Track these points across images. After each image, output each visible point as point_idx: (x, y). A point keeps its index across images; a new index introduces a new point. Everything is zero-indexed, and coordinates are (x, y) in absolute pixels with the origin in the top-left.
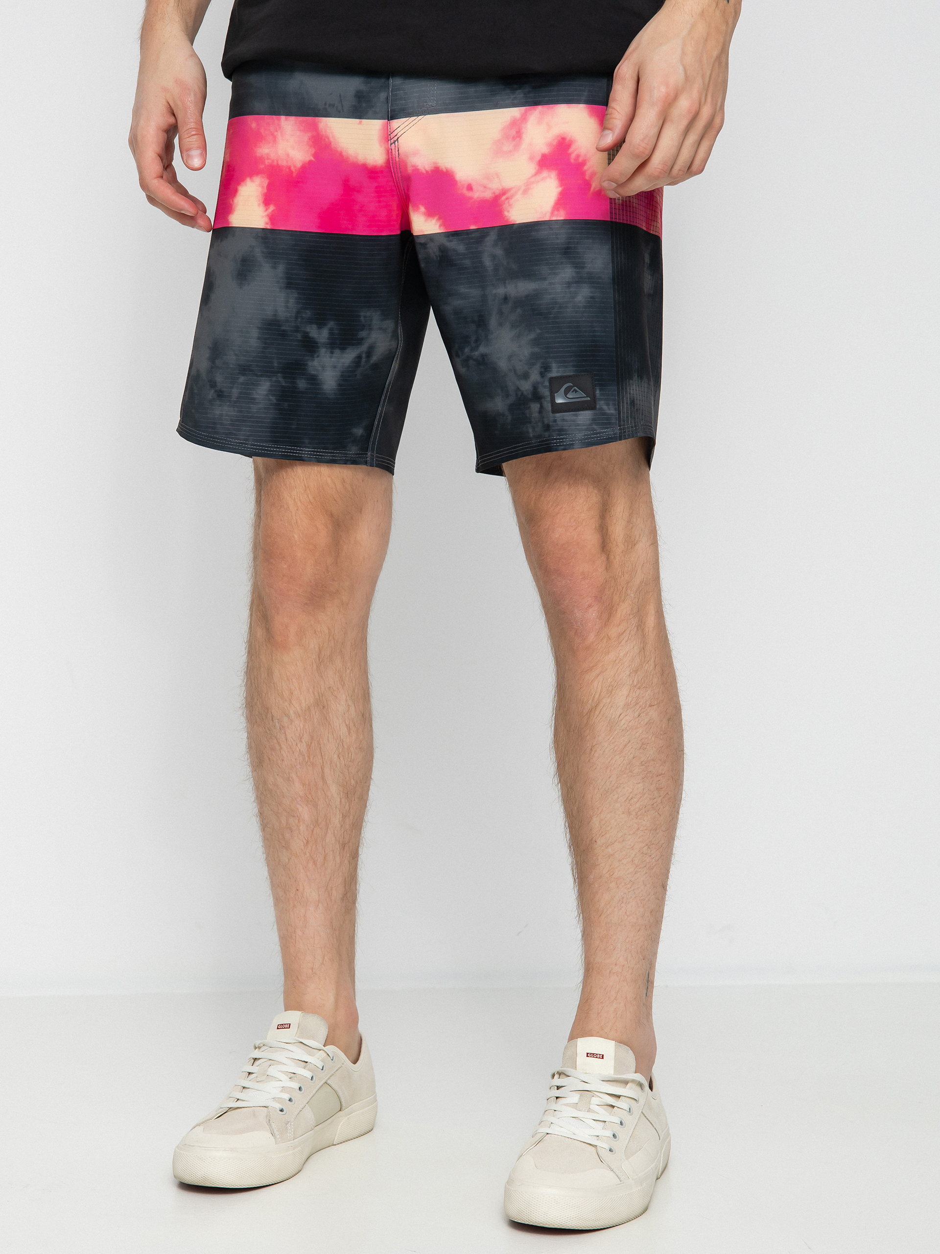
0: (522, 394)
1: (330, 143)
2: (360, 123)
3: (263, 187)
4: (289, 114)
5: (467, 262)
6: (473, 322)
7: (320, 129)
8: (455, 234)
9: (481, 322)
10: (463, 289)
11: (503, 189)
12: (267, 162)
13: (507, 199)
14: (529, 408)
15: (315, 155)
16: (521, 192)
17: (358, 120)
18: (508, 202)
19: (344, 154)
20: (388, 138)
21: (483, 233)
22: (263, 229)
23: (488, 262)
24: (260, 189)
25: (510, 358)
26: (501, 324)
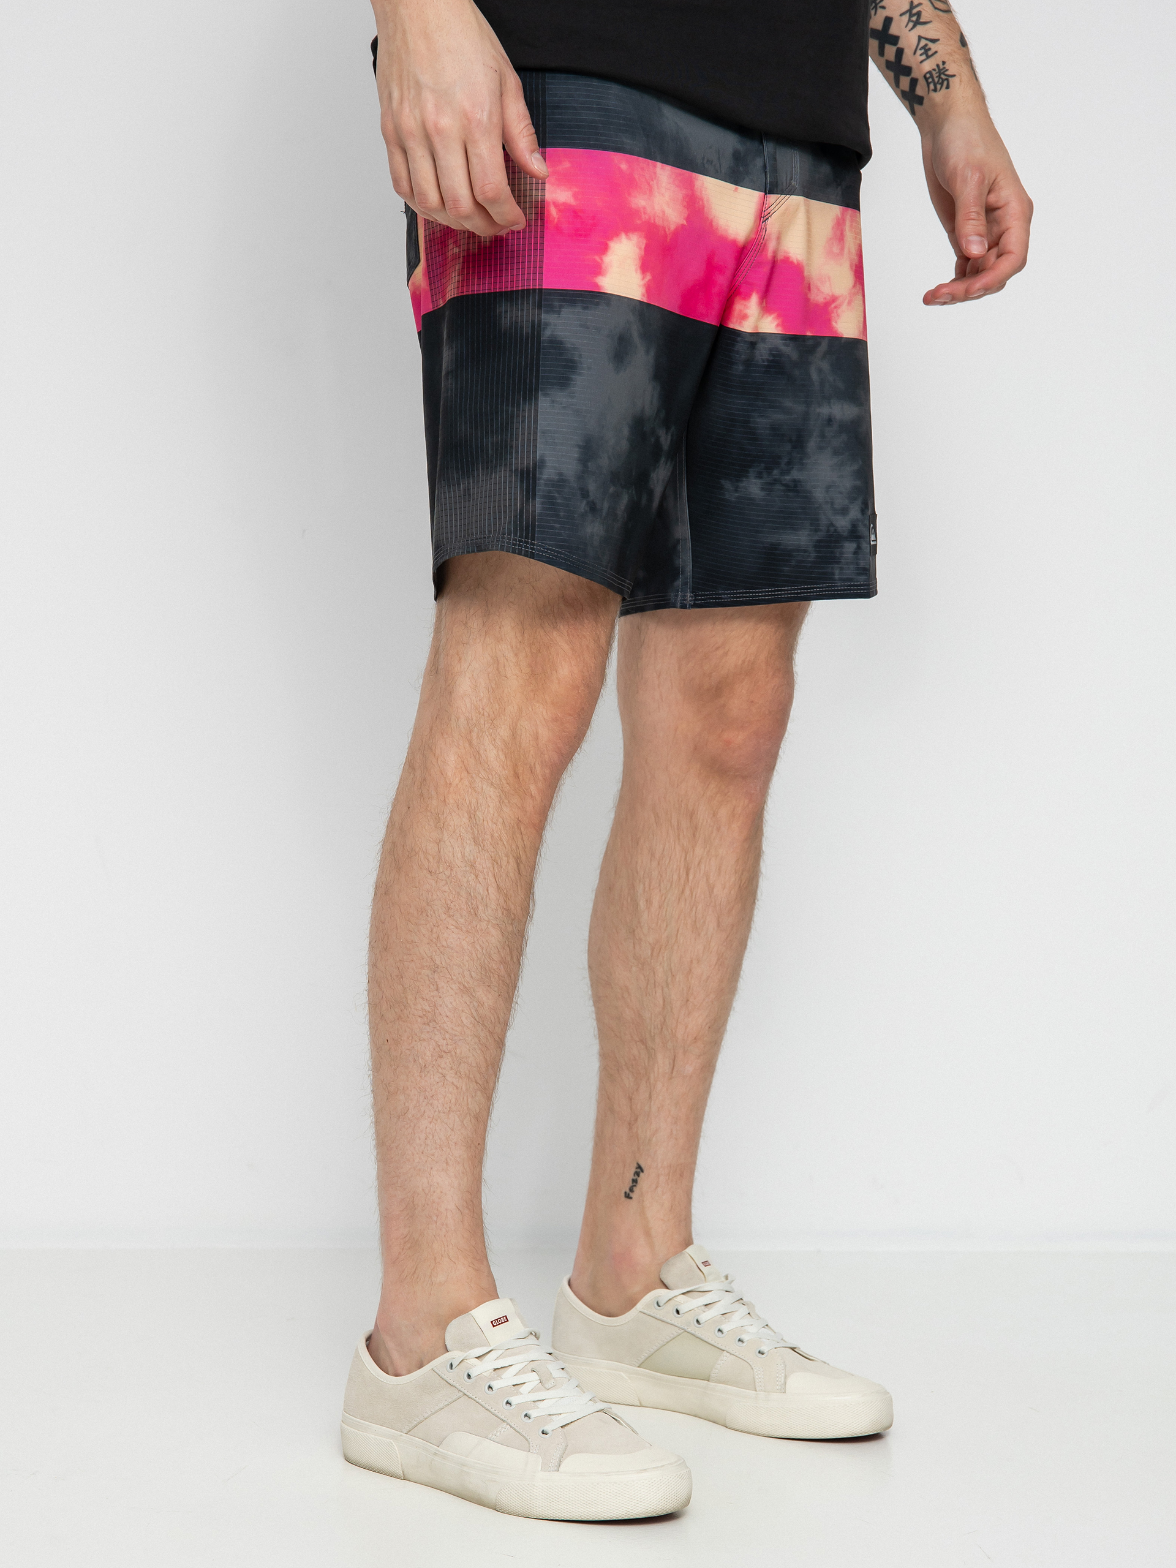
0: (835, 531)
1: (703, 207)
2: (736, 189)
3: (640, 248)
4: (665, 162)
5: (796, 372)
6: (790, 441)
7: (695, 188)
8: (794, 338)
9: (799, 442)
10: (788, 403)
11: (833, 296)
12: (644, 217)
13: (835, 307)
14: (842, 547)
15: (688, 219)
16: (847, 301)
17: (733, 186)
18: (837, 312)
19: (714, 224)
20: (762, 216)
21: (817, 340)
22: (640, 301)
23: (815, 376)
24: (637, 250)
25: (828, 488)
26: (821, 448)
